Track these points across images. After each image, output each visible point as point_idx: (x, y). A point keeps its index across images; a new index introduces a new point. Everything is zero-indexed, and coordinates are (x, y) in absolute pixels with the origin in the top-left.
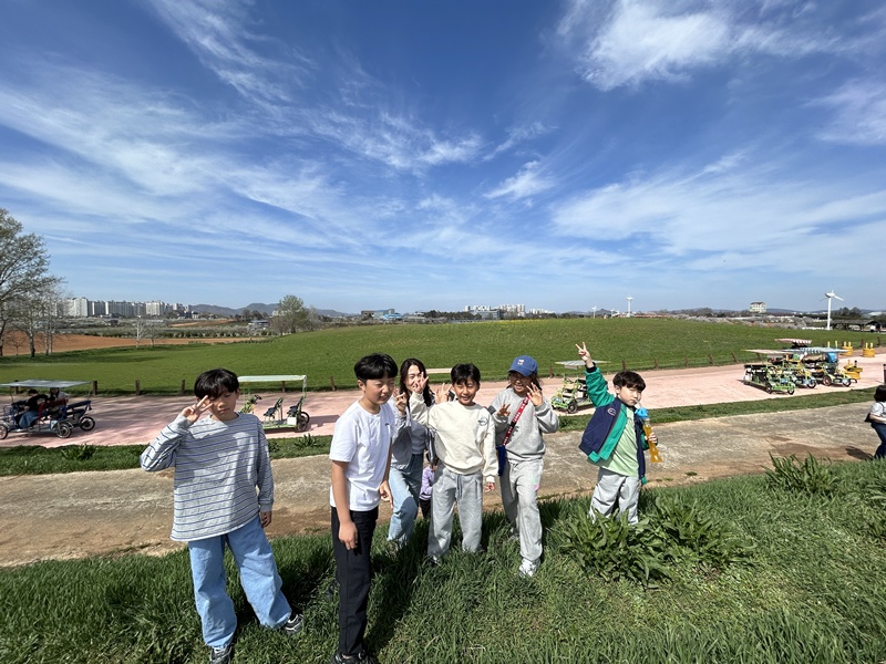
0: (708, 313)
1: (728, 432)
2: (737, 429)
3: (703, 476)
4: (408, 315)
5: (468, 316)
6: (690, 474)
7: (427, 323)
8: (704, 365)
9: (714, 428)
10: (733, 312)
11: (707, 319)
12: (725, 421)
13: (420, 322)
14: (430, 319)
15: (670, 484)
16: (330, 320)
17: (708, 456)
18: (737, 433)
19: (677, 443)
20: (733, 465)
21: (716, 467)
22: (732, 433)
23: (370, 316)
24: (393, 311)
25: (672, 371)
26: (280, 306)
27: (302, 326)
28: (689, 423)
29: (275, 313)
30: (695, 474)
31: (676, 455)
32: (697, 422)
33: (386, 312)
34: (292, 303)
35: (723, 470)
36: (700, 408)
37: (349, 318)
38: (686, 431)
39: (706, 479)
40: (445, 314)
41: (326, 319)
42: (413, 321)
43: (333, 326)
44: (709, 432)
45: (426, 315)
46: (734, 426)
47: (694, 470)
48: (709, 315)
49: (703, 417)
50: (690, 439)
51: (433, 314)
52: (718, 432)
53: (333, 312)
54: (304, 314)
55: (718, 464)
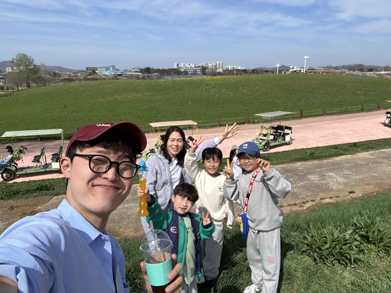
0: (361, 68)
1: (375, 162)
2: (379, 160)
3: (358, 194)
4: (126, 70)
5: (177, 72)
6: (351, 193)
7: (144, 78)
8: (358, 112)
9: (365, 159)
10: (379, 67)
11: (360, 73)
12: (372, 155)
13: (137, 77)
14: (146, 75)
15: (338, 199)
16: (59, 75)
17: (362, 180)
18: (380, 163)
19: (342, 171)
20: (377, 185)
21: (367, 187)
22: (377, 163)
23: (94, 72)
24: (114, 67)
25: (335, 117)
26: (12, 63)
27: (35, 81)
28: (349, 156)
29: (9, 70)
30: (354, 192)
31: (341, 180)
32: (355, 156)
33: (107, 69)
34: (23, 60)
35: (370, 189)
36: (355, 145)
37: (76, 73)
38: (347, 163)
39: (361, 195)
40: (158, 71)
41: (55, 75)
42: (131, 76)
43: (62, 81)
44: (362, 163)
45: (142, 71)
46: (378, 158)
47: (354, 189)
48: (362, 70)
49: (358, 152)
50: (350, 168)
51: (148, 70)
52: (368, 162)
53: (60, 68)
54: (36, 70)
55: (368, 184)
